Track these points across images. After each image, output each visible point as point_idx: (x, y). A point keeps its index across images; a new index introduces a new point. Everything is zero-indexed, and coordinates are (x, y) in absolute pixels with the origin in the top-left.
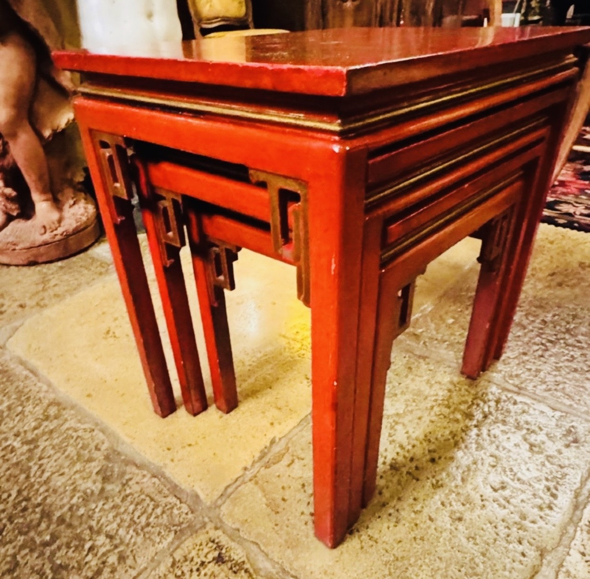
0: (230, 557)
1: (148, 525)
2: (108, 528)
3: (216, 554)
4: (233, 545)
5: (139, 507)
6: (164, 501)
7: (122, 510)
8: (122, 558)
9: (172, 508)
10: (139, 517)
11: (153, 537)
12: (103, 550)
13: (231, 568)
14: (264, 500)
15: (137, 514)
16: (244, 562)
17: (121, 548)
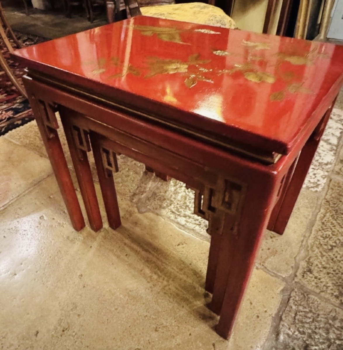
0: (307, 267)
1: (311, 311)
2: (324, 334)
3: (308, 273)
4: (301, 267)
5: (304, 320)
6: (294, 307)
7: (310, 331)
8: (334, 319)
9: (296, 301)
10: (310, 318)
11: (316, 306)
12: (336, 331)
13: (311, 266)
14: (272, 257)
15: (308, 320)
16: (306, 261)
17: (330, 322)
